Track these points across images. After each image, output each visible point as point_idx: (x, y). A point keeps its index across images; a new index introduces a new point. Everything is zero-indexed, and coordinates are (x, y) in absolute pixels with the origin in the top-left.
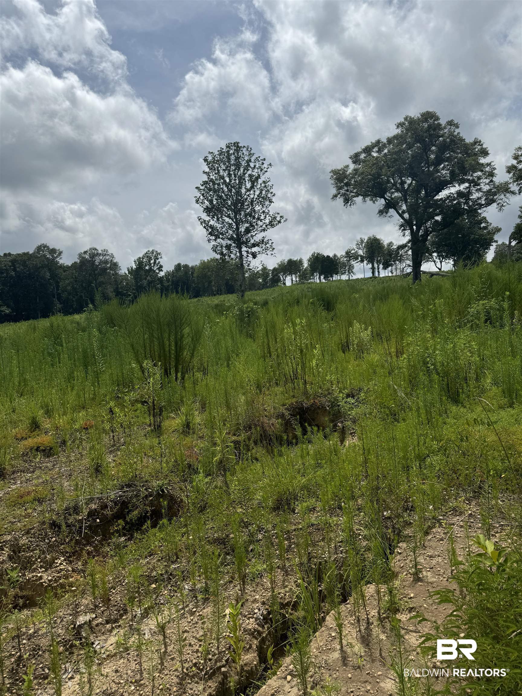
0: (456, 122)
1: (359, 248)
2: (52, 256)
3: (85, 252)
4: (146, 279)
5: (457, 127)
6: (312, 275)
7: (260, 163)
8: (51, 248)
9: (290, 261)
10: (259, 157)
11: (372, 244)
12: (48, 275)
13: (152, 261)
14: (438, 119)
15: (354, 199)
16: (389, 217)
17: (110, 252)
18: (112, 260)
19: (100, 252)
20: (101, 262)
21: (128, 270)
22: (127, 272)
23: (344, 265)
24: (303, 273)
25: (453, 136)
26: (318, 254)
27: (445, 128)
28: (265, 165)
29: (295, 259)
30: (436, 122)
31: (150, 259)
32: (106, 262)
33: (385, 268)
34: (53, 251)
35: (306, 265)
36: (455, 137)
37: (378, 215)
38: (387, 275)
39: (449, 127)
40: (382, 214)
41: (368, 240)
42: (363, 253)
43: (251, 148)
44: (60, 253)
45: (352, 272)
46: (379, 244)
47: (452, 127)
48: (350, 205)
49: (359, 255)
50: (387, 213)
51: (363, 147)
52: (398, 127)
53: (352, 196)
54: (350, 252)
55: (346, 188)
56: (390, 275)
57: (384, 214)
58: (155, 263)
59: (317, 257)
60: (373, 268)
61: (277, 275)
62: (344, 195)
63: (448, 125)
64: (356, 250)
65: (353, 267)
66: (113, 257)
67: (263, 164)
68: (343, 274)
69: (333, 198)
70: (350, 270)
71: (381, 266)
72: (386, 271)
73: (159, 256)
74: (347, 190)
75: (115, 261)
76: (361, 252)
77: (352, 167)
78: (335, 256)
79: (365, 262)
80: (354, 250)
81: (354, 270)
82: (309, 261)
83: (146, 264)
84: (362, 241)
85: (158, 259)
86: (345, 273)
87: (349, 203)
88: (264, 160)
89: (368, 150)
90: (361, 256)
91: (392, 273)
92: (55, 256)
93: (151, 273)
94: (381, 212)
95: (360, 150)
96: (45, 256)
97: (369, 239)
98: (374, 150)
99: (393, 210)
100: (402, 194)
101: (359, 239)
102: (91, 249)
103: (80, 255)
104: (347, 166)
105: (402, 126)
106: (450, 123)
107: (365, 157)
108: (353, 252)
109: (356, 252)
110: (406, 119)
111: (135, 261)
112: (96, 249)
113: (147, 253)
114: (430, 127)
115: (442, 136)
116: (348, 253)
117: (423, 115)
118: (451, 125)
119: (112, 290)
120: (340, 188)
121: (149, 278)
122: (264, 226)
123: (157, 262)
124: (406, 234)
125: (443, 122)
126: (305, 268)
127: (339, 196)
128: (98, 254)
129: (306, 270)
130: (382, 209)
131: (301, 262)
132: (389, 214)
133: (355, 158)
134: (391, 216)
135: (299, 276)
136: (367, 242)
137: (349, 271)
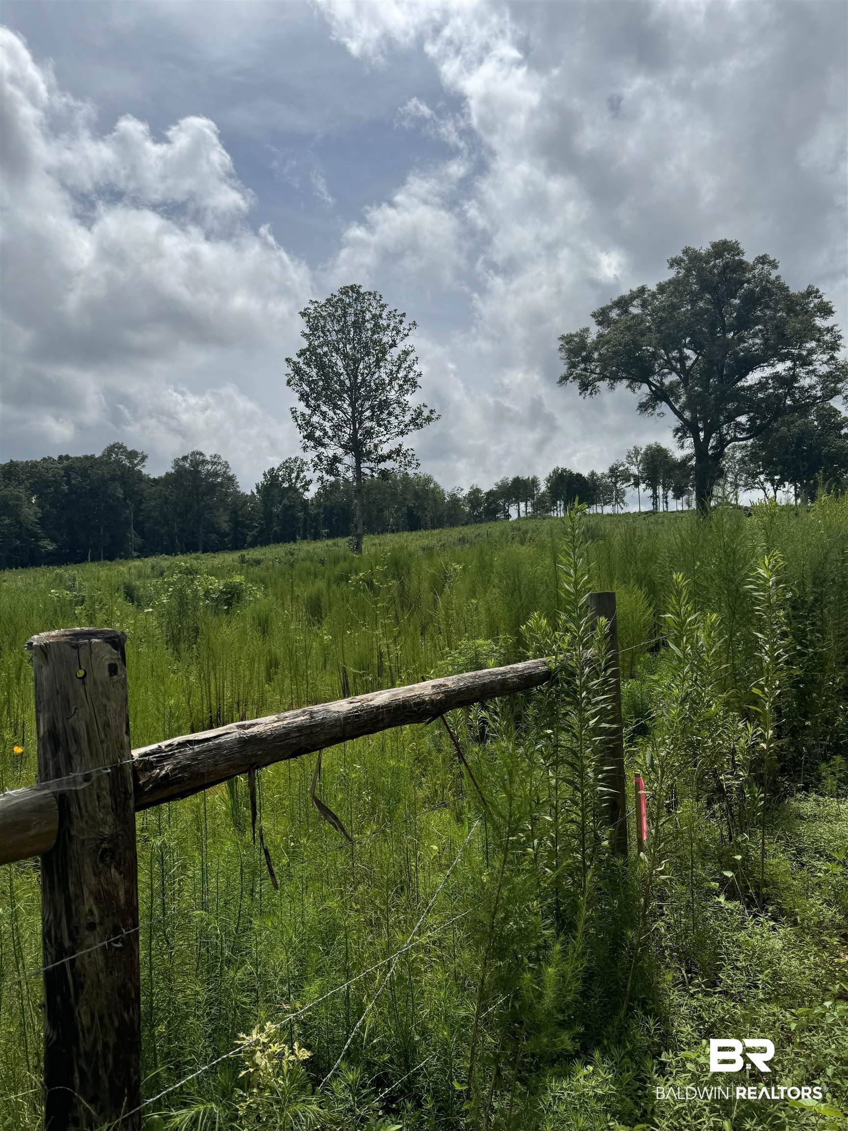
0: (772, 259)
1: (632, 463)
2: (130, 462)
3: (185, 458)
4: (280, 503)
5: (775, 267)
6: (554, 503)
7: (397, 321)
8: (129, 449)
9: (517, 481)
10: (395, 310)
11: (653, 456)
12: (120, 493)
13: (294, 475)
14: (740, 252)
15: (597, 384)
16: (659, 415)
17: (224, 459)
18: (225, 472)
19: (208, 458)
20: (209, 474)
21: (257, 487)
22: (255, 491)
23: (608, 489)
24: (538, 499)
25: (768, 281)
26: (564, 470)
27: (753, 268)
28: (405, 325)
29: (526, 478)
30: (737, 258)
31: (292, 471)
32: (216, 474)
33: (677, 497)
34: (133, 455)
35: (543, 488)
36: (773, 283)
37: (639, 412)
38: (680, 508)
39: (760, 266)
40: (646, 410)
41: (647, 450)
42: (640, 472)
43: (380, 296)
44: (144, 458)
45: (622, 501)
46: (666, 457)
47: (766, 267)
48: (591, 394)
49: (631, 475)
50: (654, 408)
51: (615, 299)
52: (672, 266)
53: (595, 378)
54: (617, 469)
55: (582, 366)
56: (686, 508)
57: (650, 410)
58: (297, 477)
59: (561, 475)
60: (655, 497)
61: (494, 502)
62: (579, 376)
63: (759, 262)
64: (627, 465)
65: (624, 493)
66: (228, 467)
67: (401, 322)
68: (606, 504)
69: (560, 382)
70: (619, 498)
71: (670, 494)
72: (680, 501)
73: (305, 468)
74: (585, 370)
75: (231, 474)
76: (634, 470)
77: (595, 331)
78: (593, 474)
79: (643, 486)
80: (624, 466)
81: (625, 499)
82: (548, 481)
83: (283, 479)
84: (637, 452)
85: (303, 471)
86: (610, 502)
87: (589, 391)
88: (404, 315)
89: (623, 303)
90: (635, 476)
91: (689, 506)
92: (136, 462)
93: (290, 494)
94: (643, 407)
95: (610, 304)
96: (118, 462)
97: (649, 448)
98: (635, 303)
99: (664, 403)
100: (680, 377)
101: (632, 448)
102: (193, 453)
103: (176, 462)
104: (587, 330)
105: (679, 264)
106: (763, 260)
107: (618, 315)
108: (621, 468)
109: (627, 469)
110: (685, 252)
111: (265, 475)
112: (201, 454)
113: (287, 461)
114: (726, 266)
115: (748, 281)
116: (613, 470)
117: (715, 246)
118: (763, 263)
119: (227, 518)
120: (573, 366)
121: (285, 501)
122: (402, 426)
123: (302, 476)
124: (686, 445)
125: (749, 258)
126: (541, 491)
127: (571, 379)
128: (204, 462)
129: (543, 494)
130: (644, 400)
131: (534, 482)
132: (658, 411)
133: (602, 317)
134: (661, 415)
135: (532, 505)
136: (646, 454)
137: (616, 499)
